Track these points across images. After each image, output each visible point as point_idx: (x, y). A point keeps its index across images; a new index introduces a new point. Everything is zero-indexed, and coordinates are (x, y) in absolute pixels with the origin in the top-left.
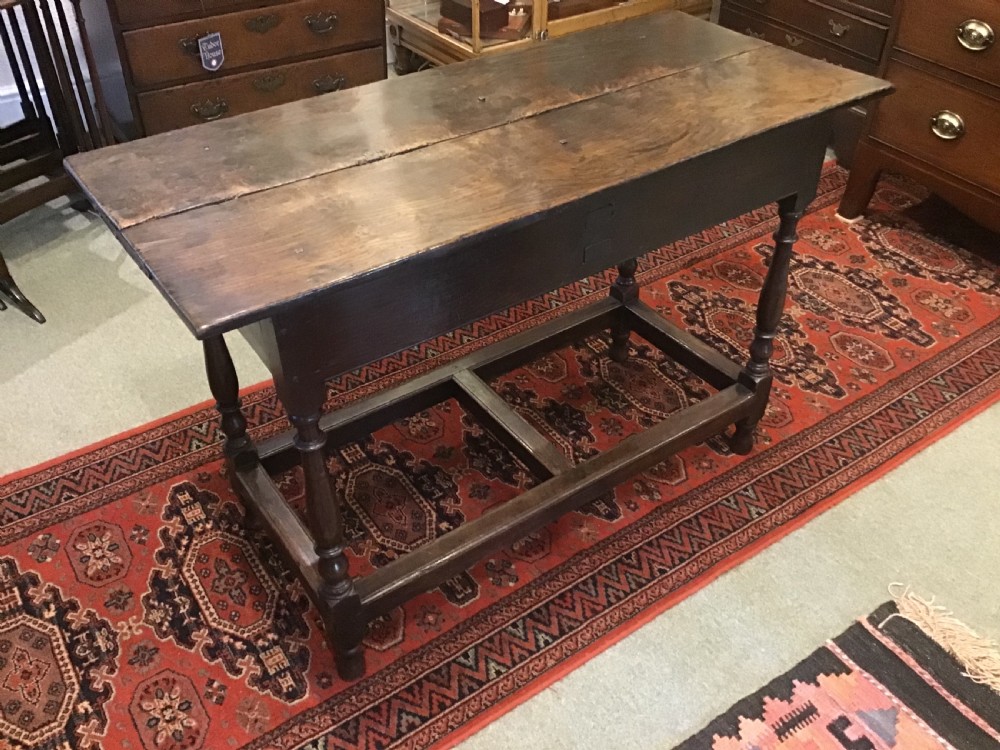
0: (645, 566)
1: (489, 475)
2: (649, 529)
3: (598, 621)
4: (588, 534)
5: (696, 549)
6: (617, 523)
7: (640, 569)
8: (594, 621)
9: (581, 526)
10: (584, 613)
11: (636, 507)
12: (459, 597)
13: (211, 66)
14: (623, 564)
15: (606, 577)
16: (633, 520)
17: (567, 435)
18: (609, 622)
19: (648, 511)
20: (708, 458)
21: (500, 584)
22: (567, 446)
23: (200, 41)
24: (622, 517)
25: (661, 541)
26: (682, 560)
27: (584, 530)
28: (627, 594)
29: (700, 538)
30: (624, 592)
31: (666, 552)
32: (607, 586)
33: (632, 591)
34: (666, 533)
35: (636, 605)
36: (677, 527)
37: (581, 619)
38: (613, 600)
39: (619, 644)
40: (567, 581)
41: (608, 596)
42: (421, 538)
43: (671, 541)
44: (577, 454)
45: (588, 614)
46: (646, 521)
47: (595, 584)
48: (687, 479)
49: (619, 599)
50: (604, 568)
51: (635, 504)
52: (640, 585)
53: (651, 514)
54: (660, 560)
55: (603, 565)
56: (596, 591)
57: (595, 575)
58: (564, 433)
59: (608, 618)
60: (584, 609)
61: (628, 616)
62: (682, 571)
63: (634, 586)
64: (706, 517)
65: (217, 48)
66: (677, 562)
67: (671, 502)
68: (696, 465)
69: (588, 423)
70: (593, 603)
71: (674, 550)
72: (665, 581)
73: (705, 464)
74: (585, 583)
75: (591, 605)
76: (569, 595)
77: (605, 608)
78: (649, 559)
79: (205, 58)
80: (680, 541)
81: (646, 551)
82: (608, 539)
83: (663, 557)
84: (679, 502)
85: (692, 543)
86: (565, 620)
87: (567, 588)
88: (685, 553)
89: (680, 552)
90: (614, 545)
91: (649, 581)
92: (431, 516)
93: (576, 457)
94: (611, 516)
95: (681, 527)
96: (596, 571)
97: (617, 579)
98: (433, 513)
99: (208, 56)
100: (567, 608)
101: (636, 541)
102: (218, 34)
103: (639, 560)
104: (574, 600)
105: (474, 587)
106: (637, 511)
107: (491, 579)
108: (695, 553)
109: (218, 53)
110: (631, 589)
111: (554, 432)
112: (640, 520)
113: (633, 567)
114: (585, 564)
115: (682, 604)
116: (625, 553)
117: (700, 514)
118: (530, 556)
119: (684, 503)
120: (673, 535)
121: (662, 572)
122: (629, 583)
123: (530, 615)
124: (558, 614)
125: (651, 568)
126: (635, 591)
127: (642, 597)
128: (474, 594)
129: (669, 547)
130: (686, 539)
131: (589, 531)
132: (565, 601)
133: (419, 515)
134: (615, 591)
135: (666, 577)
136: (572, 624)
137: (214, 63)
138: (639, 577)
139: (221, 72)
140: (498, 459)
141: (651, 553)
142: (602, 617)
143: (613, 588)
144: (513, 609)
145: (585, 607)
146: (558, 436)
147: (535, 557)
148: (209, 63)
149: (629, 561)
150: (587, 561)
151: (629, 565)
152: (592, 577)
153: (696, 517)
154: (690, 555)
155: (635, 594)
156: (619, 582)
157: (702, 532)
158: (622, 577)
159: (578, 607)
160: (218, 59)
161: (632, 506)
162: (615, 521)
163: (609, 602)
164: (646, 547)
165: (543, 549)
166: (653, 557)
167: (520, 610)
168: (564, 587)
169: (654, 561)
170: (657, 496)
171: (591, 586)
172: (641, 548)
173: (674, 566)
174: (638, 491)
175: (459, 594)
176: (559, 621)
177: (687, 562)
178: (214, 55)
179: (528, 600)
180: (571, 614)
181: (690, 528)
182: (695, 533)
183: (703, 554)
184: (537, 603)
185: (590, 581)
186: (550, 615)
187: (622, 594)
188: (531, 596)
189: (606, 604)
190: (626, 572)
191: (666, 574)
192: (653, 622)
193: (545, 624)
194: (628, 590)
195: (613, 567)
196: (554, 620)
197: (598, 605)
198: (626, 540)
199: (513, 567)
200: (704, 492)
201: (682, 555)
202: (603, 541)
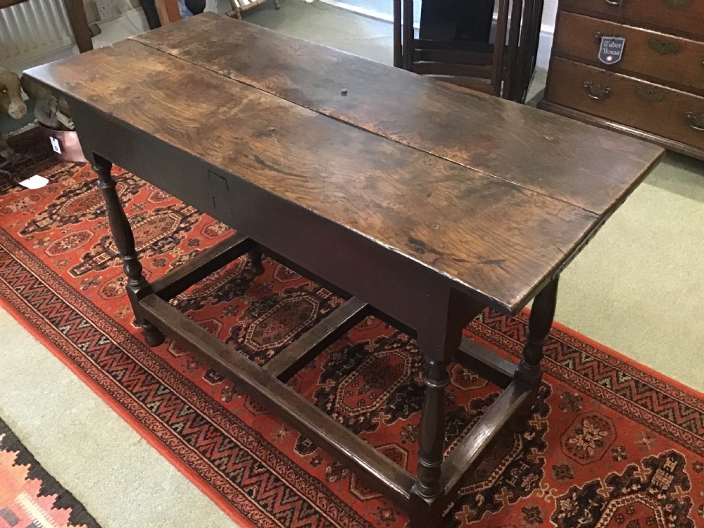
0: (254, 480)
1: (327, 365)
2: (293, 477)
3: (195, 456)
4: (279, 436)
5: (278, 516)
6: (294, 454)
7: (250, 477)
8: (196, 453)
9: (286, 430)
10: (202, 446)
11: (315, 465)
12: (211, 375)
13: (605, 60)
14: (253, 464)
15: (237, 455)
16: (301, 465)
17: (388, 404)
18: (195, 463)
19: (313, 474)
20: (396, 516)
21: (223, 393)
22: (375, 406)
23: (603, 38)
24: (302, 456)
25: (283, 488)
26: (265, 506)
27: (282, 432)
28: (223, 471)
29: (291, 518)
30: (225, 469)
31: (272, 493)
32: (229, 456)
33: (227, 475)
34: (292, 490)
35: (213, 478)
36: (300, 498)
37: (197, 445)
38: (216, 463)
39: (179, 474)
40: (230, 431)
41: (220, 459)
42: (258, 344)
43: (284, 495)
44: (368, 414)
45: (202, 449)
46: (301, 473)
47: (230, 448)
48: (362, 501)
49: (219, 466)
50: (246, 451)
51: (319, 463)
52: (234, 479)
53: (310, 476)
54: (262, 490)
55: (249, 451)
56: (223, 451)
57: (238, 446)
58: (390, 401)
59: (200, 462)
60: (206, 445)
61: (202, 474)
62: (254, 508)
63: (232, 474)
64: (319, 521)
65: (619, 50)
66: (262, 503)
67: (328, 490)
68: (382, 506)
69: (408, 416)
70: (213, 450)
71: (274, 499)
72: (241, 496)
73: (387, 515)
74: (231, 441)
75: (211, 449)
76: (218, 434)
77: (209, 459)
78: (261, 481)
79: (602, 51)
80: (284, 502)
81: (269, 478)
82: (276, 449)
83: (265, 491)
84: (330, 496)
85: (284, 512)
86: (196, 436)
87: (224, 432)
88: (273, 507)
89: (273, 504)
90: (270, 454)
91: (239, 484)
92: (279, 343)
93: (364, 414)
94: (301, 448)
95: (301, 502)
96: (242, 447)
97: (237, 462)
98: (281, 344)
99: (606, 51)
100: (206, 435)
101: (277, 469)
102: (624, 40)
103: (259, 474)
104: (214, 437)
105: (220, 380)
106: (312, 466)
107: (227, 387)
108: (274, 515)
109: (617, 53)
110: (229, 473)
111: (388, 395)
112: (301, 469)
113: (251, 471)
114: (248, 438)
115: (222, 513)
116: (264, 464)
117: (321, 516)
118: (251, 404)
119: (330, 501)
120: (290, 496)
121: (250, 493)
122: (234, 471)
123: (198, 415)
124: (201, 432)
125: (252, 484)
126: (228, 476)
127: (221, 482)
128: (214, 381)
129: (277, 495)
130: (289, 506)
131: (281, 434)
132: (212, 433)
133: (278, 337)
134: (226, 462)
135: (244, 496)
136: (193, 440)
137: (609, 58)
138: (242, 477)
139: (613, 68)
140: (345, 367)
141: (268, 482)
142: (200, 457)
143: (228, 461)
144: (203, 405)
145: (208, 446)
146: (385, 398)
147: (250, 408)
148: (604, 57)
149: (256, 468)
150: (251, 438)
151: (252, 468)
152: (236, 446)
153: (316, 512)
154: (271, 512)
155: (225, 476)
156: (235, 464)
157: (299, 519)
158: (240, 466)
159: (206, 442)
160: (615, 57)
161: (317, 461)
162: (297, 452)
163: (215, 460)
164: (273, 477)
165: (258, 410)
166: (263, 485)
167: (202, 409)
168: (225, 430)
169: (259, 486)
170: (332, 479)
171: (228, 446)
172: (271, 474)
173: (258, 502)
174: (335, 463)
175: (213, 374)
176: (195, 433)
177: (263, 510)
178: (612, 53)
179: (211, 411)
180: (201, 438)
181: (302, 509)
182: (296, 514)
183: (273, 521)
184: (209, 417)
185: (232, 445)
186: (199, 426)
187: (223, 467)
188: (214, 412)
189: (212, 458)
190: (245, 468)
191: (247, 496)
192: (201, 494)
193: (192, 424)
194: (226, 472)
195: (249, 458)
196: (196, 430)
197: (211, 454)
198: (277, 462)
199: (239, 397)
200: (349, 516)
201: (270, 506)
202: (273, 446)
